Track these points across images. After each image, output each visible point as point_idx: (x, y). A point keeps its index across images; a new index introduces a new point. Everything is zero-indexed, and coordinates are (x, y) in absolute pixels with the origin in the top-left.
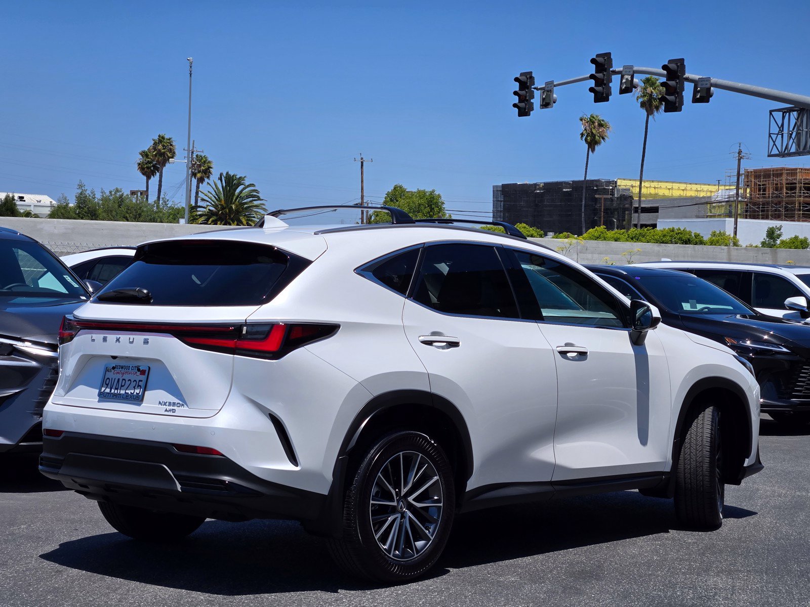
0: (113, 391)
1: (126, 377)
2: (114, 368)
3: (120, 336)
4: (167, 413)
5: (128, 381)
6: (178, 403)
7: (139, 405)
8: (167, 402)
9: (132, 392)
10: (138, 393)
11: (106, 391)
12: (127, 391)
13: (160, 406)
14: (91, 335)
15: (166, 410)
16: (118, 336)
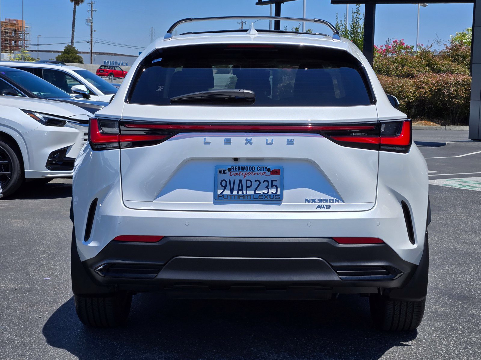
0: (235, 192)
1: (253, 178)
2: (229, 170)
3: (251, 137)
4: (319, 210)
5: (256, 181)
6: (330, 200)
7: (280, 204)
8: (316, 199)
9: (266, 192)
10: (274, 192)
11: (224, 193)
12: (257, 192)
13: (307, 203)
14: (203, 138)
15: (319, 207)
16: (249, 138)
